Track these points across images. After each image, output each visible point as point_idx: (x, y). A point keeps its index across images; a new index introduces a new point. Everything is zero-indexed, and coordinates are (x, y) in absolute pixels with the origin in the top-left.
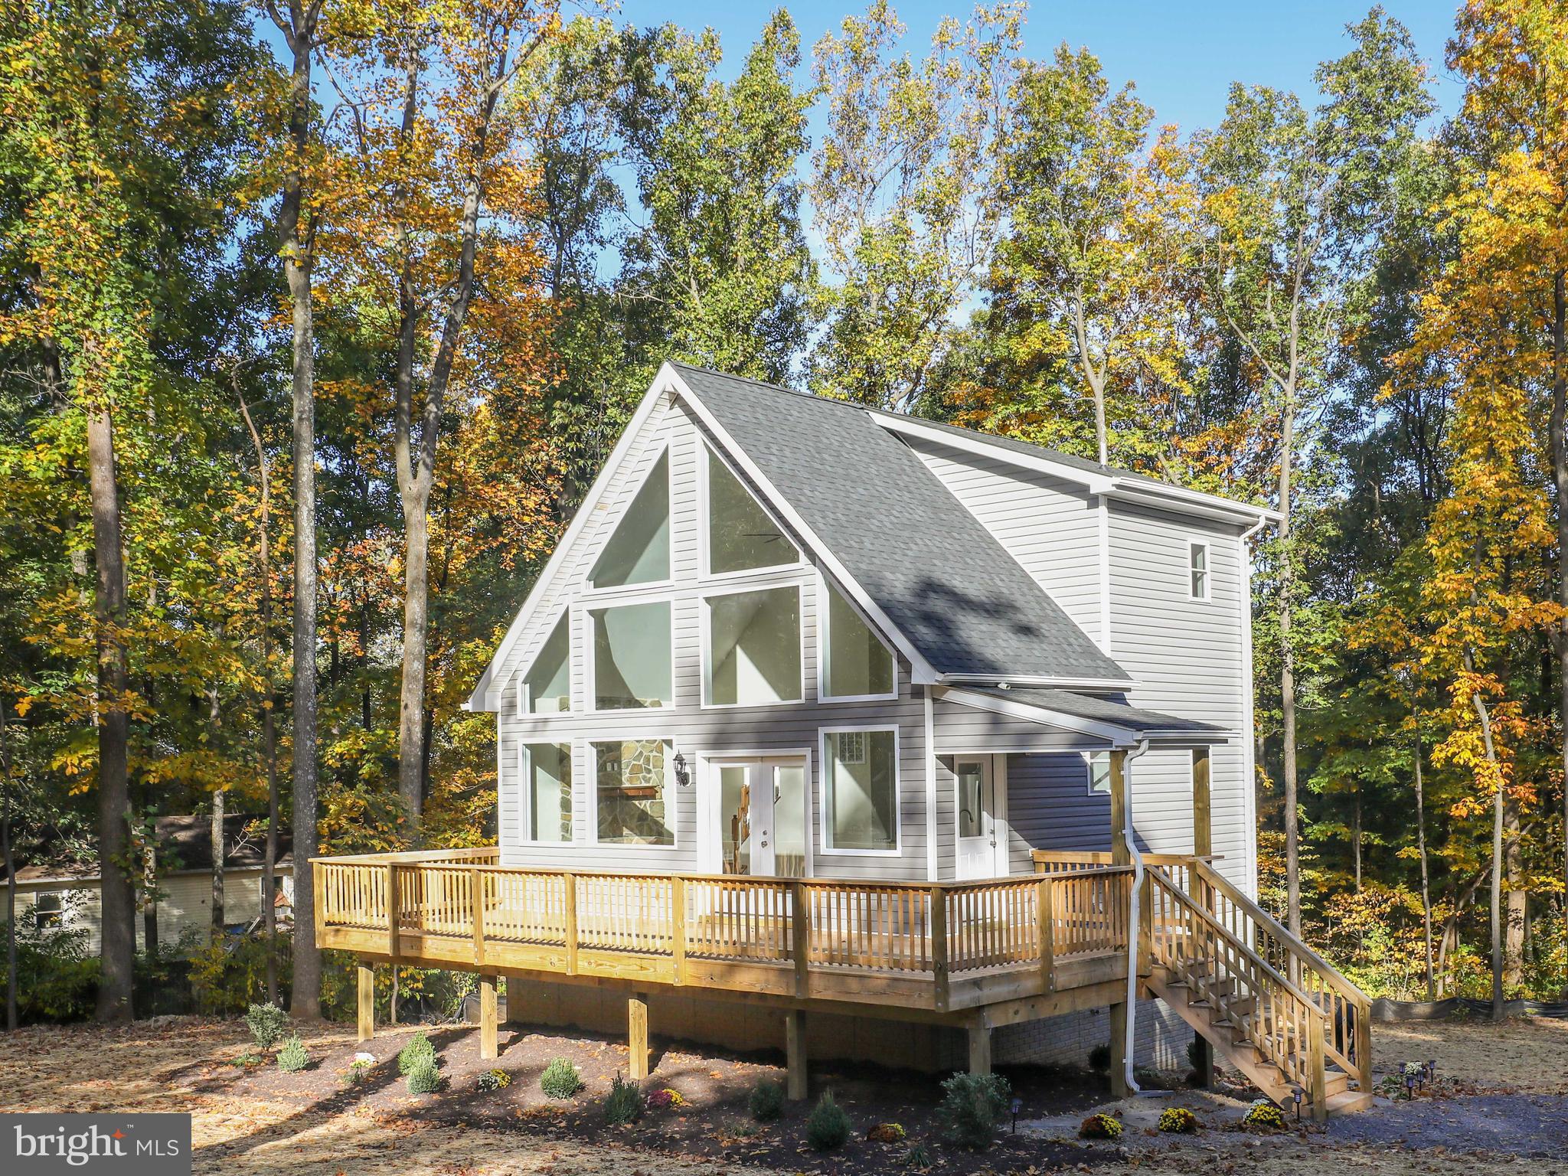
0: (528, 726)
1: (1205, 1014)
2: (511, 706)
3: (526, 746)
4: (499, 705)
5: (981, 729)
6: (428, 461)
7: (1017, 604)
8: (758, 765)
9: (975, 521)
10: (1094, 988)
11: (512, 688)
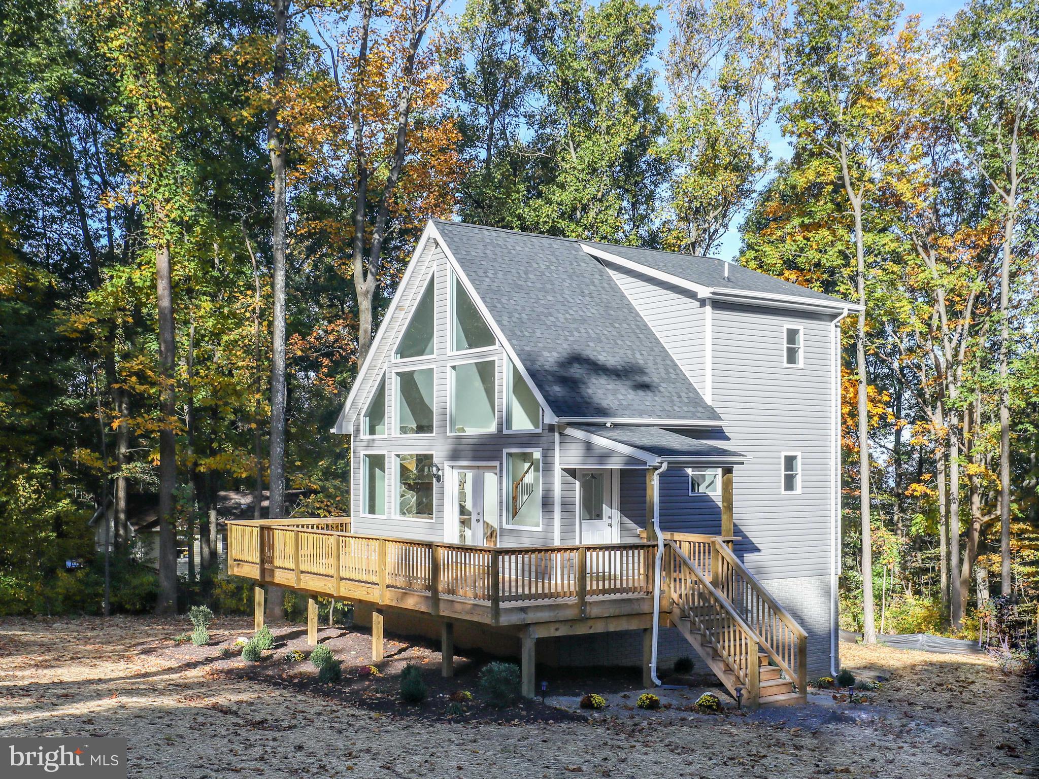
0: (365, 444)
1: (699, 637)
2: (357, 431)
3: (366, 455)
4: (351, 429)
5: (581, 452)
6: (373, 270)
7: (647, 371)
8: (475, 471)
9: (638, 315)
10: (625, 618)
11: (358, 419)
